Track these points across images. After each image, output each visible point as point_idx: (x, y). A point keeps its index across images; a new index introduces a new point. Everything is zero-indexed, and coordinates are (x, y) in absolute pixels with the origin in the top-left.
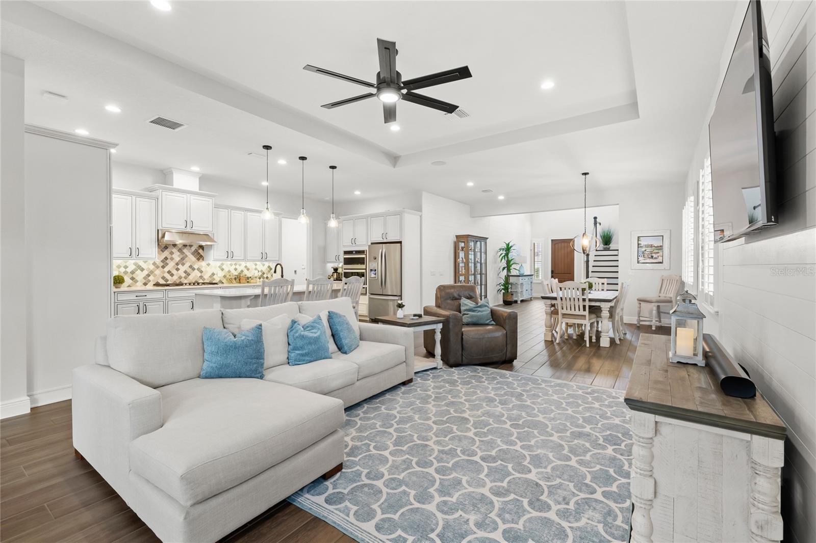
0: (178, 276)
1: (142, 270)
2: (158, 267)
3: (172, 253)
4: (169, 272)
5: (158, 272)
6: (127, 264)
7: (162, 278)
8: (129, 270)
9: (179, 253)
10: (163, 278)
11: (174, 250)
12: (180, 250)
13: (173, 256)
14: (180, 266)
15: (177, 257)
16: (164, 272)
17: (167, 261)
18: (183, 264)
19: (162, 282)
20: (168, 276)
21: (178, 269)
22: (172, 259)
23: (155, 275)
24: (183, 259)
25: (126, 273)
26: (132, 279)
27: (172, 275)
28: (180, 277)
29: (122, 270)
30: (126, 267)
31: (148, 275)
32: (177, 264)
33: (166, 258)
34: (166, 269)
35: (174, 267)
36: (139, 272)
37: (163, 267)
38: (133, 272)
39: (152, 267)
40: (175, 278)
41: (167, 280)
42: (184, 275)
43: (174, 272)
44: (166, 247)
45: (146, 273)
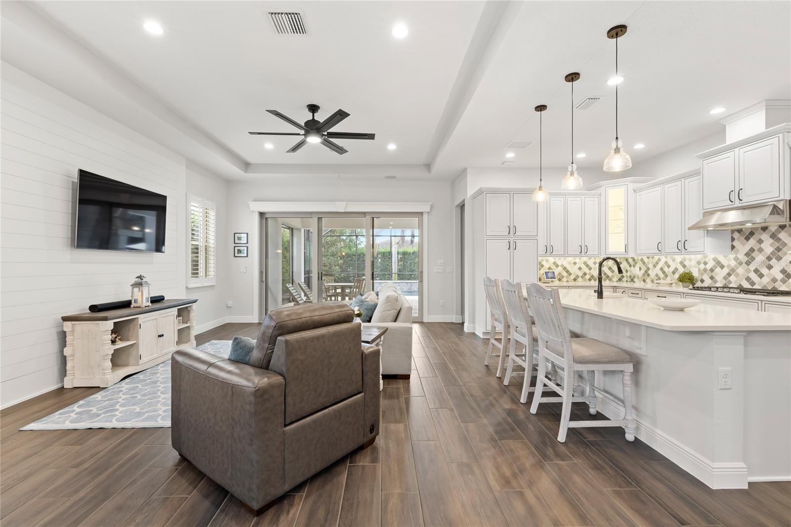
0: (771, 278)
1: (722, 267)
2: (740, 264)
3: (760, 241)
4: (756, 271)
5: (741, 270)
6: (707, 260)
7: (746, 279)
8: (709, 267)
9: (771, 241)
10: (748, 279)
11: (765, 237)
12: (773, 236)
13: (762, 246)
14: (773, 262)
15: (768, 246)
16: (748, 271)
17: (753, 255)
18: (779, 259)
19: (746, 285)
20: (754, 277)
21: (770, 267)
22: (761, 250)
23: (737, 275)
24: (778, 249)
25: (705, 270)
26: (712, 278)
27: (761, 276)
28: (774, 280)
29: (702, 266)
30: (705, 263)
31: (729, 275)
32: (769, 259)
33: (752, 250)
34: (752, 267)
35: (763, 262)
36: (718, 269)
37: (748, 263)
38: (712, 270)
39: (733, 263)
40: (765, 280)
41: (753, 284)
42: (780, 276)
43: (764, 271)
44: (752, 234)
45: (726, 271)
